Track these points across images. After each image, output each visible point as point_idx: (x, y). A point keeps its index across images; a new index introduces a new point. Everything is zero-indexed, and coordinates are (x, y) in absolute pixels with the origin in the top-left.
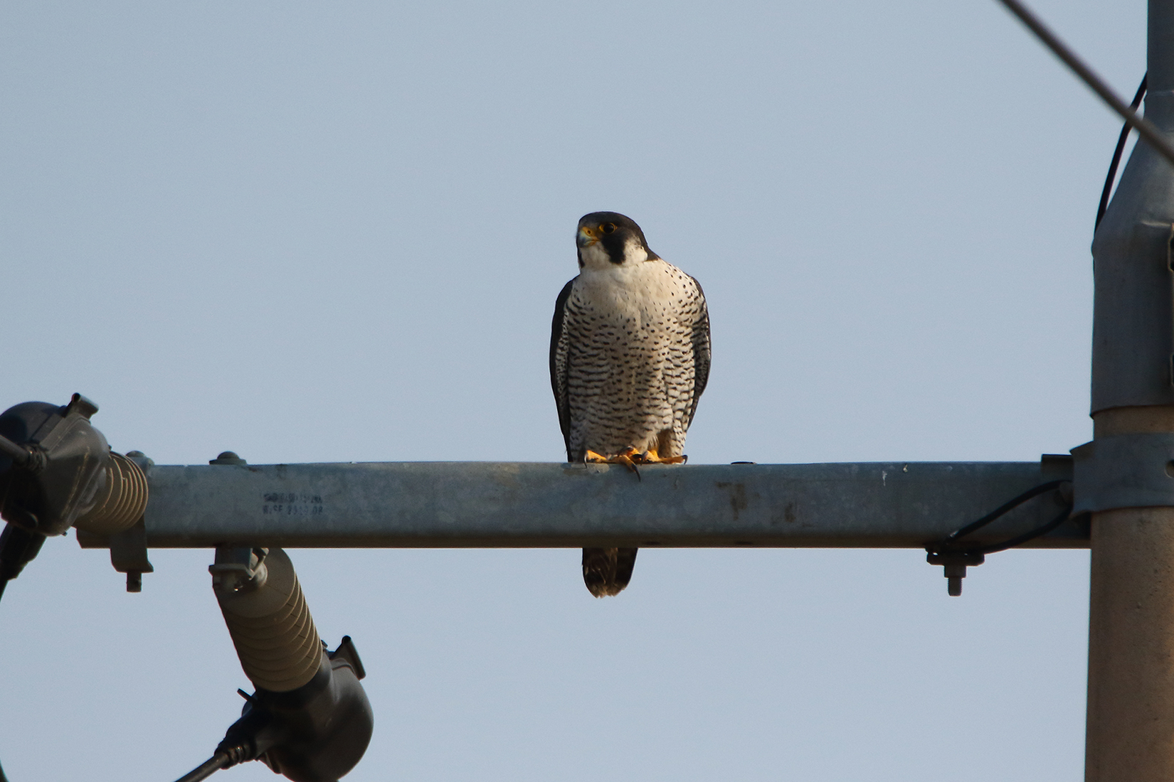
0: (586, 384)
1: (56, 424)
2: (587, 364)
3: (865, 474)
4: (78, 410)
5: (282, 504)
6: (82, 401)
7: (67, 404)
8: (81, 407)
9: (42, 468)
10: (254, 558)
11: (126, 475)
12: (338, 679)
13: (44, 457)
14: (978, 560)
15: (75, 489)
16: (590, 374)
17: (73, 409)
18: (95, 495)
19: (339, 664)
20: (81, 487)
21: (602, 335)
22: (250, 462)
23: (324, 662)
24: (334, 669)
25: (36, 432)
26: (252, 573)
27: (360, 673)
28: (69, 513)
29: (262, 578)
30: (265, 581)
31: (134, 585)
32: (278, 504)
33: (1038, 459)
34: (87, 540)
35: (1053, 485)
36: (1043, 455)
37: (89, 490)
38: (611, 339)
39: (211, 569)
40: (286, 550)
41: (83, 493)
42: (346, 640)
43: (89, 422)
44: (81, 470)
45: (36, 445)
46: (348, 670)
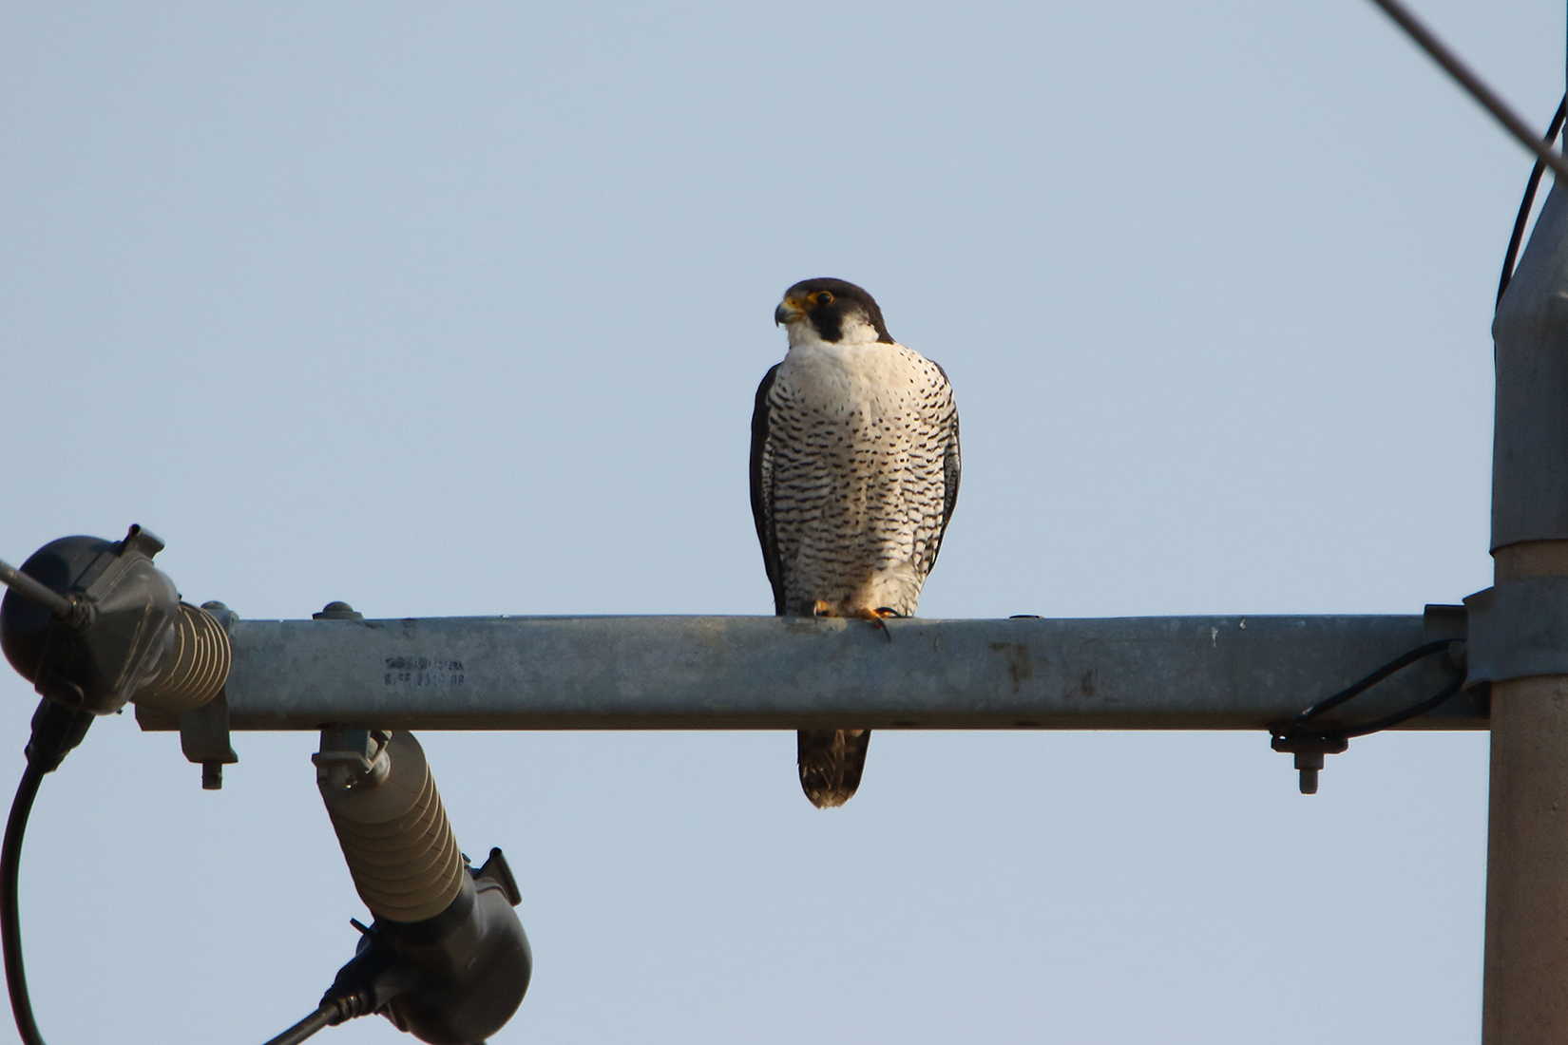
0: (800, 504)
1: (108, 566)
2: (800, 476)
3: (1189, 632)
4: (137, 546)
5: (410, 672)
6: (142, 535)
7: (122, 539)
8: (142, 542)
9: (89, 624)
10: (372, 743)
11: (201, 633)
12: (485, 906)
13: (92, 610)
14: (1339, 746)
15: (133, 651)
16: (804, 490)
17: (131, 544)
18: (160, 658)
19: (486, 885)
20: (141, 648)
21: (817, 435)
22: (366, 616)
23: (466, 883)
24: (479, 892)
25: (81, 576)
26: (370, 765)
27: (514, 898)
28: (126, 683)
29: (383, 770)
30: (387, 775)
31: (212, 780)
32: (404, 672)
33: (1421, 611)
34: (149, 721)
35: (1440, 646)
36: (1427, 606)
37: (152, 653)
38: (830, 441)
39: (315, 758)
40: (415, 733)
41: (144, 657)
42: (496, 853)
43: (153, 563)
44: (141, 625)
45: (80, 594)
46: (498, 892)
